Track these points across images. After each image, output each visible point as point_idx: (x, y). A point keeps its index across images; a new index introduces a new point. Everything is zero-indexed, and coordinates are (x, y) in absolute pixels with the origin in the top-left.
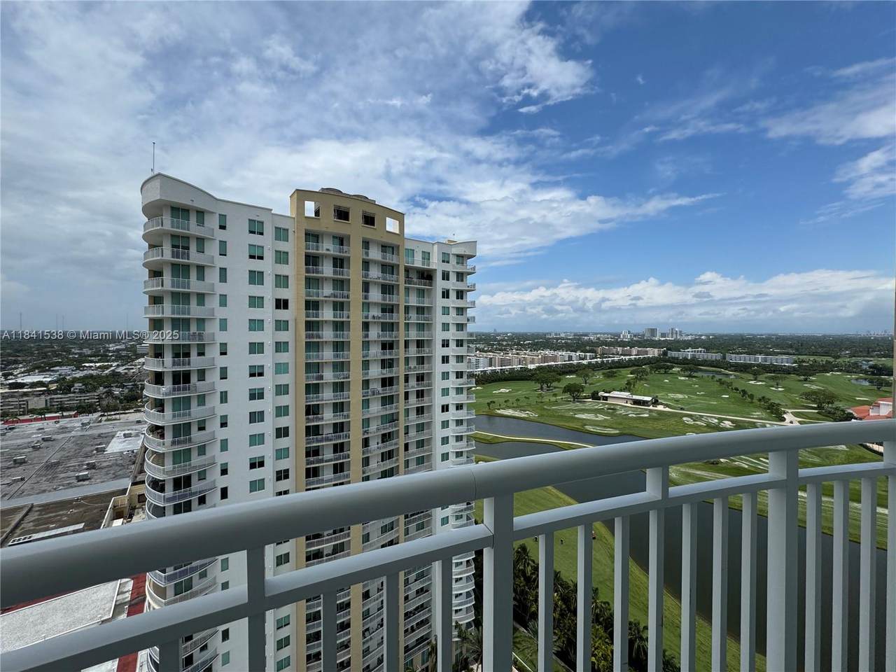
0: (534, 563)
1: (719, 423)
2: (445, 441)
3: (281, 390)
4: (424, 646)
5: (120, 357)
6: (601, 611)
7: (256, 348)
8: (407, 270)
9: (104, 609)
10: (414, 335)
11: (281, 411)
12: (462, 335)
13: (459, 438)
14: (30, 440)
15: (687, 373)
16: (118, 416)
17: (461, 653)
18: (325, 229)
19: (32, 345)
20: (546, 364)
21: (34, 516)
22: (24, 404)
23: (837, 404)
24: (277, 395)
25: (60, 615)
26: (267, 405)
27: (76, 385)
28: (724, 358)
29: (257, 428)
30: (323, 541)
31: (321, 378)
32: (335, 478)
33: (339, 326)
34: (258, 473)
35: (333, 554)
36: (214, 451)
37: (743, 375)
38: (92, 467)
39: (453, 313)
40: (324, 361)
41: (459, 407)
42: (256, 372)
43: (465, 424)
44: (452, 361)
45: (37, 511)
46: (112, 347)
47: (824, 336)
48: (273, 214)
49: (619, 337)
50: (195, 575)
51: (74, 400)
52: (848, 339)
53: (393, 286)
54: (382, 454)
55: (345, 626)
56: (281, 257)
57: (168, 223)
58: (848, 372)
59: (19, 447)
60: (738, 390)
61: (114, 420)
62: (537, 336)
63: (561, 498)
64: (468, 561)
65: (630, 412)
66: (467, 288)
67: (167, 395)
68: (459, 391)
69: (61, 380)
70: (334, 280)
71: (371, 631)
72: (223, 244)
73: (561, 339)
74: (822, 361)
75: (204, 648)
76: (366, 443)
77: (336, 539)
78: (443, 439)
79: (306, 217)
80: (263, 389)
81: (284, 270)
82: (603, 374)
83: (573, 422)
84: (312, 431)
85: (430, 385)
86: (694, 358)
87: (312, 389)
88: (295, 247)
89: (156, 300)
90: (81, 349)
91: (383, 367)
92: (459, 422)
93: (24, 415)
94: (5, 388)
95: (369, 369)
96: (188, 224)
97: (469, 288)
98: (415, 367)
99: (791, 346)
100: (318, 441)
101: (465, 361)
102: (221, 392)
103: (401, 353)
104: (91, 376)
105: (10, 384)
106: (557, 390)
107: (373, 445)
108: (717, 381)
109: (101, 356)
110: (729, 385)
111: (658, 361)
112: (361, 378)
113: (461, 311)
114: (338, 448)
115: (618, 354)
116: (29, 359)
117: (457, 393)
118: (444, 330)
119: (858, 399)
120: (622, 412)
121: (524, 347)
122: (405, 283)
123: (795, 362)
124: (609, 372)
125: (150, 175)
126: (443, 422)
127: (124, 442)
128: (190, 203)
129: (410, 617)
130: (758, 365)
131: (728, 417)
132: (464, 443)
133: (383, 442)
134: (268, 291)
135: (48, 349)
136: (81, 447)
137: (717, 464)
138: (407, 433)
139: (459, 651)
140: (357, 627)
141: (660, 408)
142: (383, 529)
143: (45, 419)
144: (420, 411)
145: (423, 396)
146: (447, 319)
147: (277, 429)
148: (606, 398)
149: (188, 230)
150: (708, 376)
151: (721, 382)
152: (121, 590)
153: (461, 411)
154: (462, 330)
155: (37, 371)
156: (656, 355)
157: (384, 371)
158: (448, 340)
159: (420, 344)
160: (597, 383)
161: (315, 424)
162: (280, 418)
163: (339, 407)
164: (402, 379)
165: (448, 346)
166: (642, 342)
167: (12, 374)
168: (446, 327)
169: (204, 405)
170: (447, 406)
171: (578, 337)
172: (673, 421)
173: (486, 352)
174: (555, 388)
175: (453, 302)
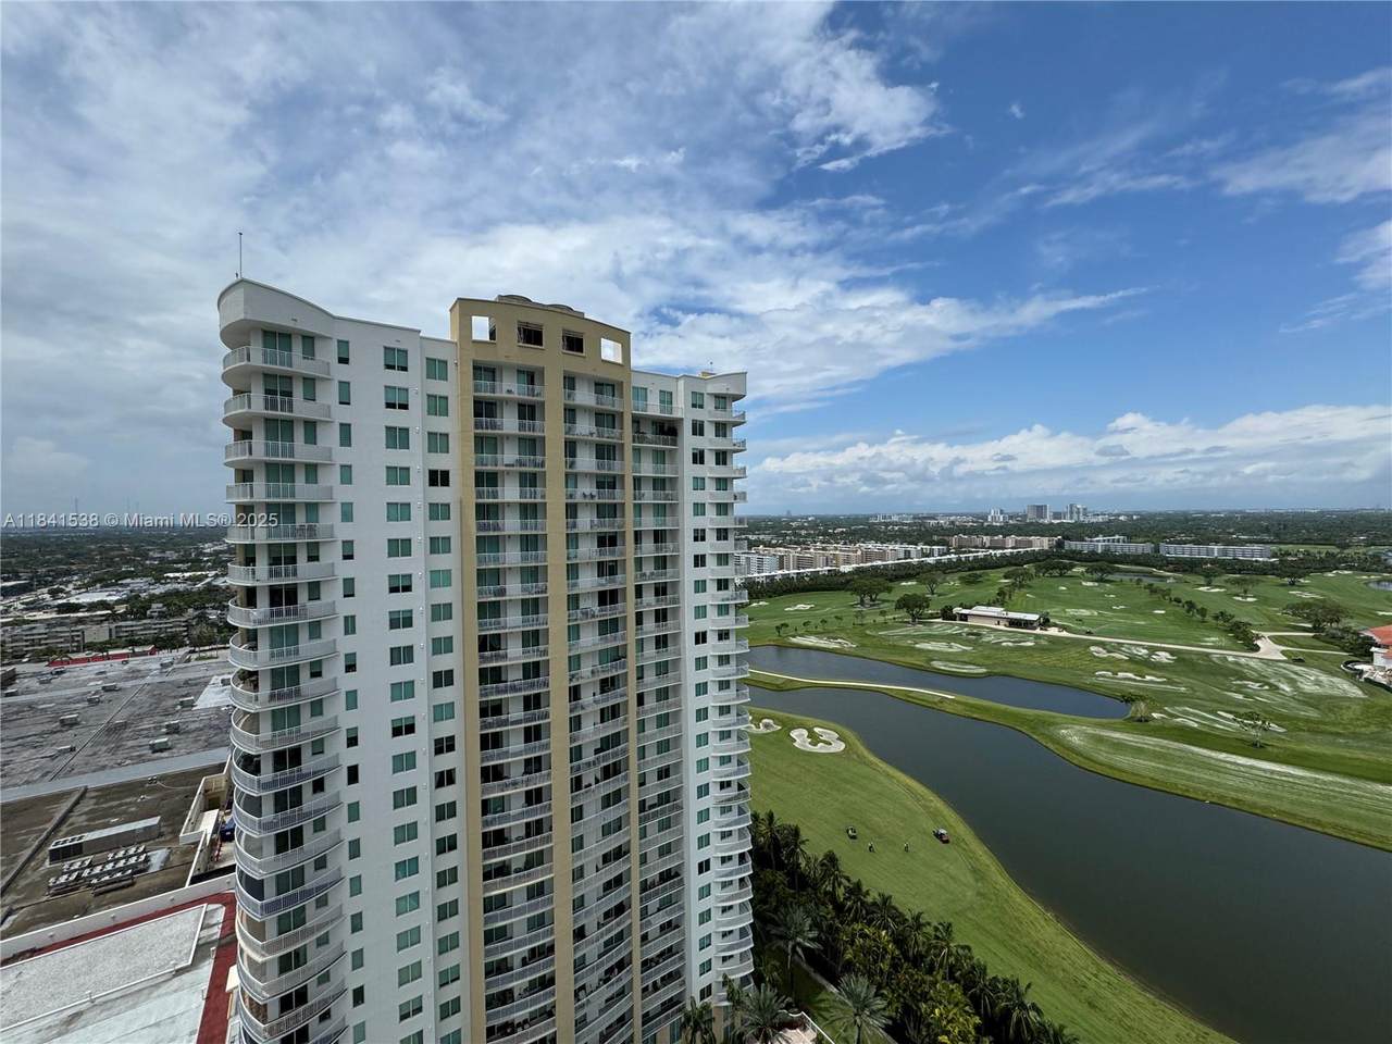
0: (849, 881)
1: (1150, 656)
2: (701, 689)
3: (440, 612)
4: (673, 1014)
5: (219, 563)
6: (957, 959)
7: (400, 547)
8: (637, 420)
9: (180, 952)
10: (649, 523)
11: (441, 645)
12: (726, 522)
13: (724, 685)
14: (84, 690)
15: (1095, 576)
16: (214, 653)
17: (733, 1026)
18: (503, 360)
19: (93, 547)
20: (869, 564)
21: (87, 805)
22: (78, 636)
23: (1346, 622)
24: (433, 620)
25: (114, 960)
26: (417, 636)
27: (154, 606)
28: (1157, 550)
29: (403, 672)
30: (509, 847)
31: (502, 592)
32: (526, 750)
33: (529, 511)
34: (405, 743)
35: (526, 869)
36: (336, 709)
37: (1188, 578)
38: (174, 730)
39: (710, 487)
40: (506, 566)
41: (723, 635)
42: (400, 585)
43: (733, 662)
44: (711, 562)
45: (93, 798)
46: (208, 548)
47: (1322, 513)
48: (421, 338)
49: (986, 520)
50: (310, 903)
51: (150, 629)
52: (1362, 516)
53: (614, 447)
54: (602, 710)
55: (547, 982)
56: (437, 405)
57: (257, 357)
58: (1364, 570)
59: (69, 700)
60: (1180, 602)
61: (209, 658)
62: (856, 520)
63: (893, 777)
64: (742, 880)
65: (1005, 639)
66: (733, 448)
67: (260, 622)
68: (723, 609)
69: (132, 599)
70: (521, 439)
71: (588, 990)
72: (345, 386)
73: (891, 524)
74: (1319, 553)
75: (325, 1016)
76: (575, 693)
77: (530, 846)
78: (698, 686)
79: (475, 342)
80: (411, 611)
81: (440, 424)
82: (960, 578)
83: (912, 656)
84: (490, 676)
85: (675, 601)
86: (1107, 550)
87: (489, 610)
88: (457, 388)
89: (244, 475)
90: (164, 552)
91: (600, 574)
92: (724, 660)
93: (78, 651)
94: (51, 612)
95: (577, 578)
96: (290, 358)
97: (736, 447)
98: (652, 574)
99: (1267, 530)
100: (499, 692)
101: (731, 562)
102: (346, 618)
103: (628, 551)
104: (177, 593)
105: (59, 606)
106: (886, 604)
107: (587, 697)
108: (1145, 588)
109: (192, 561)
110: (1166, 593)
111: (1048, 557)
112: (564, 592)
113: (723, 483)
114: (533, 702)
115: (983, 547)
116: (87, 567)
117: (720, 614)
118: (696, 514)
119: (1381, 613)
120: (991, 638)
121: (834, 538)
122: (634, 441)
123: (1274, 556)
124: (970, 575)
126: (698, 660)
127: (223, 691)
128: (291, 324)
129: (651, 967)
130: (1214, 562)
131: (1163, 645)
132: (732, 692)
133: (603, 691)
134: (417, 459)
135: (116, 553)
136: (160, 698)
137: (1146, 721)
138: (640, 678)
139: (729, 1023)
140: (565, 984)
141: (1053, 631)
142: (605, 828)
143: (108, 658)
144: (661, 642)
145: (665, 619)
146: (700, 497)
147: (434, 673)
148: (964, 617)
149: (291, 366)
150: (1131, 580)
151: (1152, 590)
152: (206, 922)
153: (727, 642)
154: (726, 514)
155: (98, 585)
156: (1046, 548)
157: (603, 580)
158: (704, 530)
159: (659, 536)
160: (951, 593)
161: (494, 664)
162: (439, 656)
163: (532, 639)
164: (631, 593)
165: (703, 539)
166: (1023, 527)
167: (62, 591)
168: (699, 509)
169: (319, 637)
170: (704, 634)
171: (920, 521)
172: (1073, 653)
173: (774, 546)
174: (884, 601)
175: (710, 469)
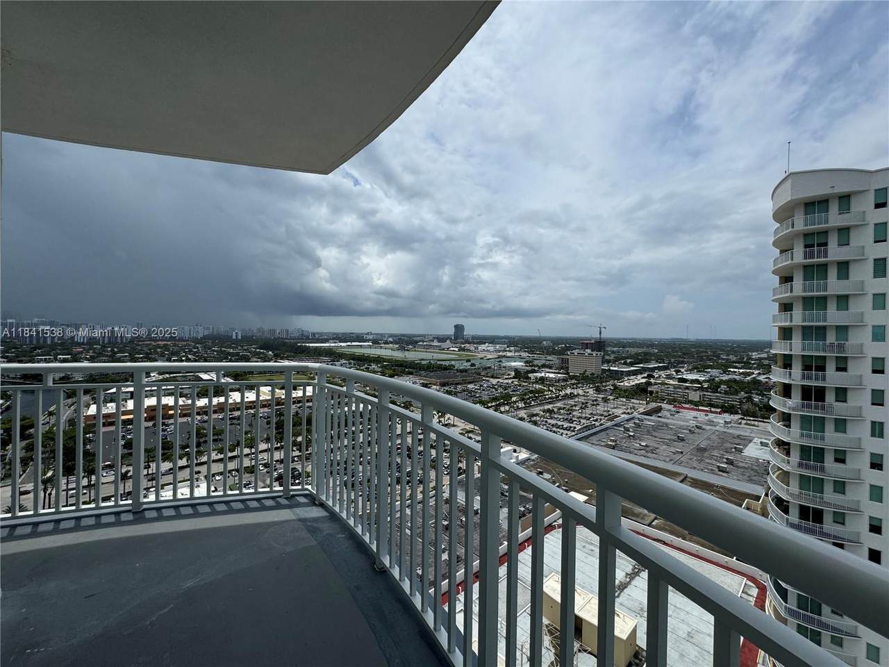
5: (762, 366)
14: (688, 424)
16: (756, 423)
19: (694, 350)
22: (686, 395)
27: (722, 386)
36: (859, 495)
38: (730, 462)
46: (755, 355)
51: (720, 399)
57: (799, 223)
59: (681, 427)
61: (752, 425)
67: (794, 409)
69: (711, 380)
72: (881, 227)
89: (786, 307)
90: (728, 356)
93: (686, 403)
94: (676, 381)
96: (827, 217)
104: (735, 381)
105: (679, 379)
109: (744, 363)
116: (691, 360)
125: (784, 176)
127: (761, 449)
128: (829, 191)
135: (704, 354)
136: (723, 441)
143: (699, 410)
149: (827, 223)
152: (745, 590)
155: (695, 371)
167: (680, 371)
169: (845, 433)
